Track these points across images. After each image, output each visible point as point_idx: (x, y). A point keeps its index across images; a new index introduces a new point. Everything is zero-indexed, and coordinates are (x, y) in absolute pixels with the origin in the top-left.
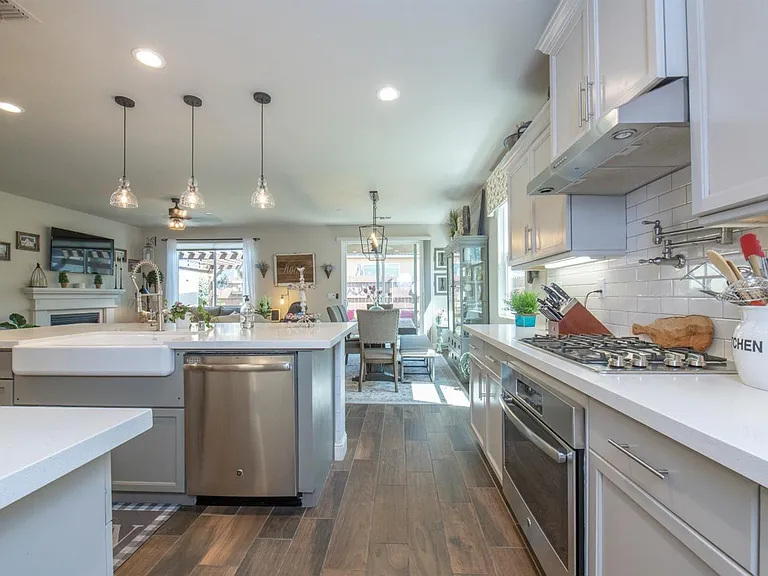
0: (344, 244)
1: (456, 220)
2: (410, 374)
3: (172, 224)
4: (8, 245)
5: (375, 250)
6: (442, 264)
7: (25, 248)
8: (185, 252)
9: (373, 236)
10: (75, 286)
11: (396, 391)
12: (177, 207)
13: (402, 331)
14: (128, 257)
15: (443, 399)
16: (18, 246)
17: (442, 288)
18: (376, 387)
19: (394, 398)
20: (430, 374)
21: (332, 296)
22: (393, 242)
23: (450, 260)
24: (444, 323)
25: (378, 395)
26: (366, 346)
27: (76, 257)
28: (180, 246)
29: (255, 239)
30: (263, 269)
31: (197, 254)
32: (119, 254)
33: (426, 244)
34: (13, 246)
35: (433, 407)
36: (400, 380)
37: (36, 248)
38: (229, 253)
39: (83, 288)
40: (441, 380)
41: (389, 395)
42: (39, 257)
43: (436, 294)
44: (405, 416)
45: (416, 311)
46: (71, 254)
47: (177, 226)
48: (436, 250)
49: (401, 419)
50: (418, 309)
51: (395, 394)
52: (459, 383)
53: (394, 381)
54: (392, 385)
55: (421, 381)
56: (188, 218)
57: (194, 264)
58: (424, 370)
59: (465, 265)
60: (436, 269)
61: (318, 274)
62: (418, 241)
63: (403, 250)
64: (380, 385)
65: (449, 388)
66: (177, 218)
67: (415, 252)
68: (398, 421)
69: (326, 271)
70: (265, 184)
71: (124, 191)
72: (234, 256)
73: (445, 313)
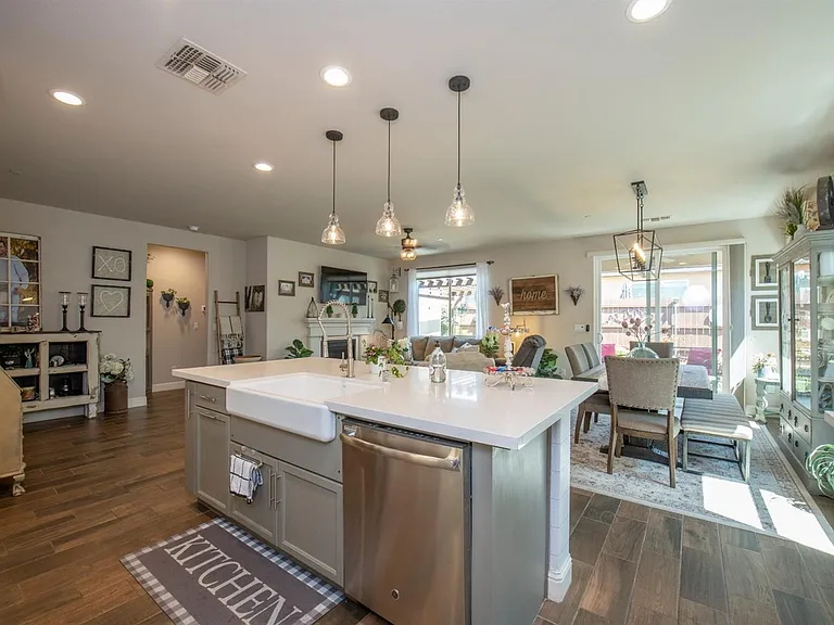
0: (598, 261)
1: (798, 206)
2: (699, 455)
3: (404, 255)
4: (293, 283)
5: (640, 266)
6: (768, 280)
7: (305, 285)
8: (425, 281)
9: (636, 247)
10: (338, 316)
11: (672, 485)
12: (408, 237)
13: (684, 392)
14: (378, 289)
15: (768, 524)
16: (301, 284)
17: (768, 319)
18: (637, 470)
19: (666, 498)
20: (740, 462)
21: (580, 328)
22: (670, 252)
23: (786, 274)
24: (770, 375)
25: (640, 486)
26: (621, 408)
27: (346, 290)
28: (420, 275)
29: (489, 263)
30: (497, 296)
31: (435, 282)
32: (371, 286)
33: (735, 253)
34: (297, 284)
35: (747, 536)
36: (679, 465)
37: (311, 285)
38: (465, 279)
39: (343, 318)
40: (762, 477)
41: (659, 490)
42: (313, 292)
43: (754, 327)
44: (685, 542)
45: (716, 351)
46: (343, 288)
47: (409, 256)
48: (754, 258)
49: (677, 547)
50: (720, 346)
51: (669, 490)
52: (806, 494)
53: (668, 464)
54: (665, 471)
55: (720, 474)
56: (418, 247)
57: (435, 292)
58: (728, 453)
59: (820, 283)
60: (754, 288)
61: (562, 299)
62: (720, 249)
63: (693, 262)
64: (644, 467)
65: (782, 500)
66: (408, 249)
67: (715, 264)
68: (670, 548)
69: (572, 296)
70: (462, 195)
71: (334, 227)
72: (470, 282)
73: (774, 361)
